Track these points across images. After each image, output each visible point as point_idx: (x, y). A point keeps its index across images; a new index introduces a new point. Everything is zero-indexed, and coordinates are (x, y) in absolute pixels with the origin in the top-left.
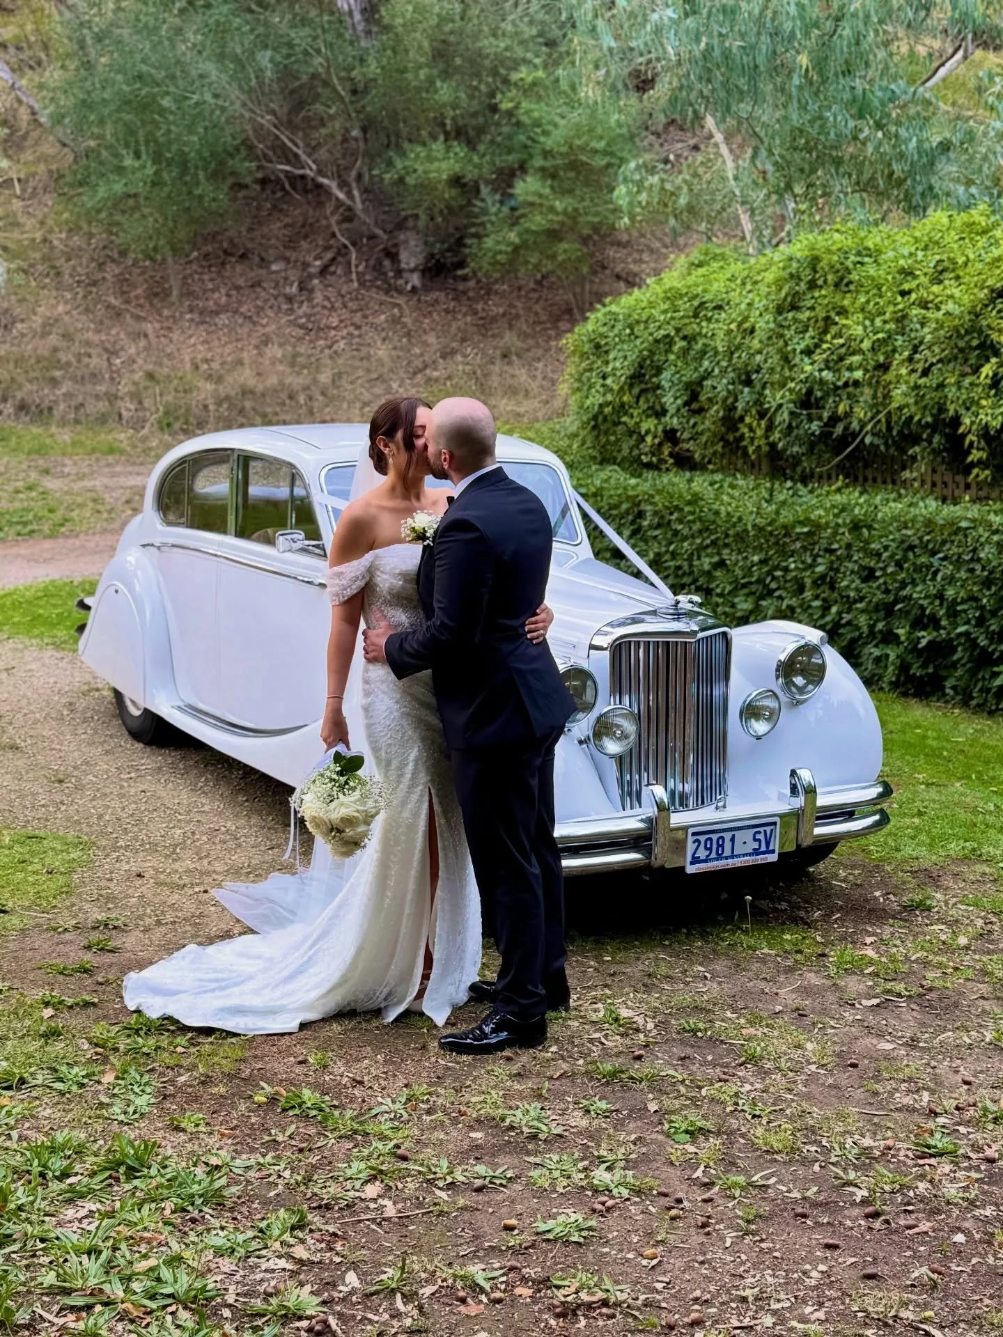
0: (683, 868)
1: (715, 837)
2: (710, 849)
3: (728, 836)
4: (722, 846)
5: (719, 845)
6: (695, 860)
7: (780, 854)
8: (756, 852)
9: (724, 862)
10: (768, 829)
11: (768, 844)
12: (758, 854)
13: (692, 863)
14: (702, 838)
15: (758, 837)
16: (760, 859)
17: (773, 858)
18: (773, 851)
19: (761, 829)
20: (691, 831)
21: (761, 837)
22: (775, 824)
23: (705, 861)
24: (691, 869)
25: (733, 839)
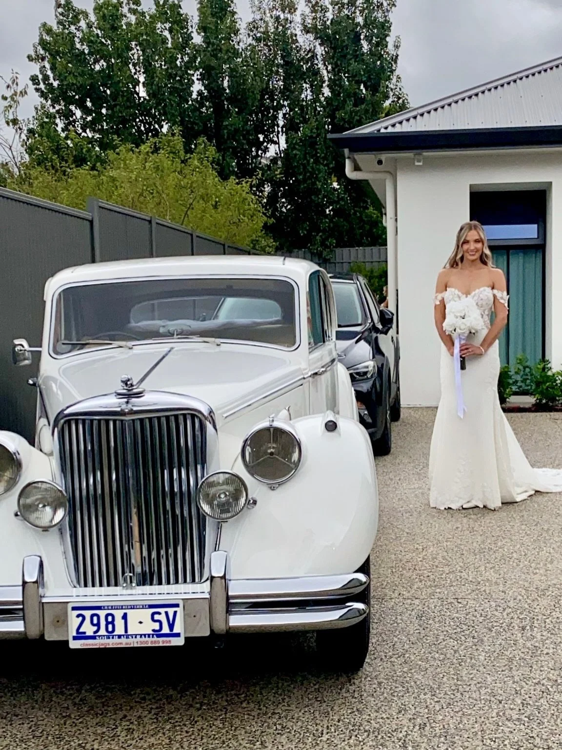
0: (67, 642)
1: (102, 614)
2: (98, 625)
3: (120, 613)
4: (112, 623)
5: (107, 623)
6: (80, 636)
7: (186, 639)
8: (158, 633)
9: (116, 640)
10: (171, 611)
11: (171, 626)
12: (159, 636)
13: (75, 638)
14: (88, 614)
15: (156, 617)
16: (161, 642)
17: (180, 642)
18: (178, 635)
19: (162, 610)
20: (70, 606)
21: (163, 618)
22: (177, 606)
23: (93, 638)
24: (74, 645)
25: (125, 617)
